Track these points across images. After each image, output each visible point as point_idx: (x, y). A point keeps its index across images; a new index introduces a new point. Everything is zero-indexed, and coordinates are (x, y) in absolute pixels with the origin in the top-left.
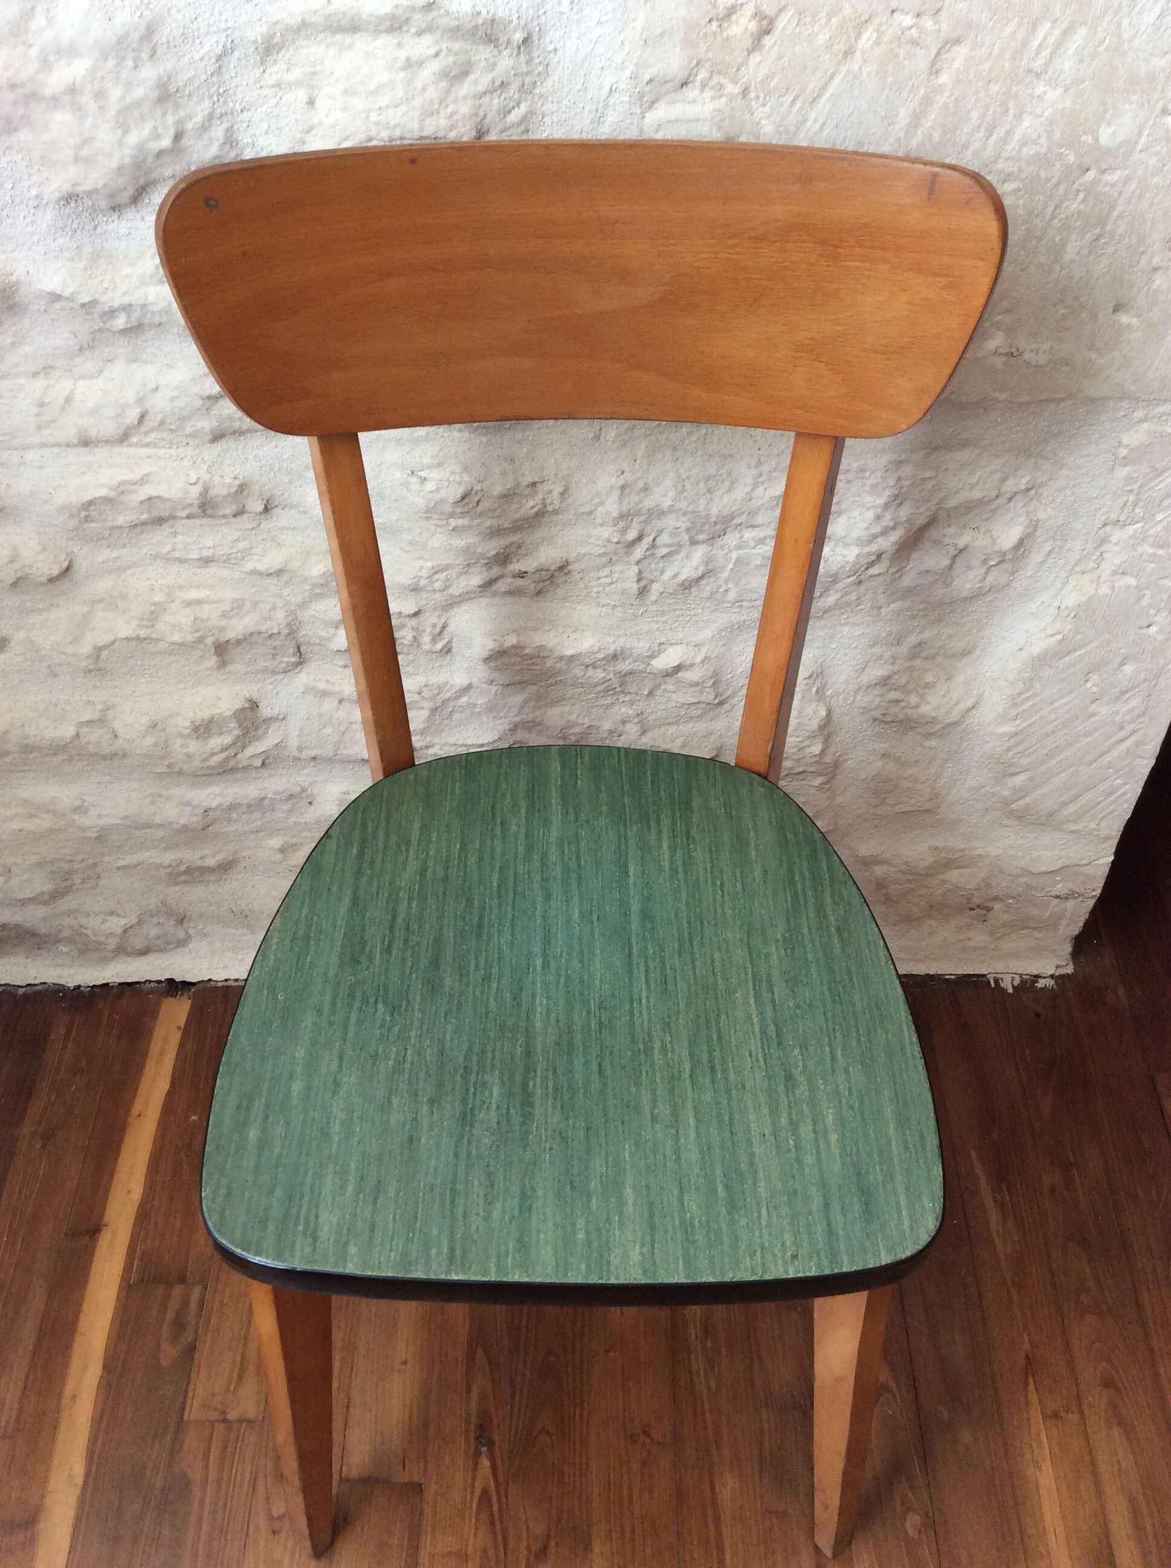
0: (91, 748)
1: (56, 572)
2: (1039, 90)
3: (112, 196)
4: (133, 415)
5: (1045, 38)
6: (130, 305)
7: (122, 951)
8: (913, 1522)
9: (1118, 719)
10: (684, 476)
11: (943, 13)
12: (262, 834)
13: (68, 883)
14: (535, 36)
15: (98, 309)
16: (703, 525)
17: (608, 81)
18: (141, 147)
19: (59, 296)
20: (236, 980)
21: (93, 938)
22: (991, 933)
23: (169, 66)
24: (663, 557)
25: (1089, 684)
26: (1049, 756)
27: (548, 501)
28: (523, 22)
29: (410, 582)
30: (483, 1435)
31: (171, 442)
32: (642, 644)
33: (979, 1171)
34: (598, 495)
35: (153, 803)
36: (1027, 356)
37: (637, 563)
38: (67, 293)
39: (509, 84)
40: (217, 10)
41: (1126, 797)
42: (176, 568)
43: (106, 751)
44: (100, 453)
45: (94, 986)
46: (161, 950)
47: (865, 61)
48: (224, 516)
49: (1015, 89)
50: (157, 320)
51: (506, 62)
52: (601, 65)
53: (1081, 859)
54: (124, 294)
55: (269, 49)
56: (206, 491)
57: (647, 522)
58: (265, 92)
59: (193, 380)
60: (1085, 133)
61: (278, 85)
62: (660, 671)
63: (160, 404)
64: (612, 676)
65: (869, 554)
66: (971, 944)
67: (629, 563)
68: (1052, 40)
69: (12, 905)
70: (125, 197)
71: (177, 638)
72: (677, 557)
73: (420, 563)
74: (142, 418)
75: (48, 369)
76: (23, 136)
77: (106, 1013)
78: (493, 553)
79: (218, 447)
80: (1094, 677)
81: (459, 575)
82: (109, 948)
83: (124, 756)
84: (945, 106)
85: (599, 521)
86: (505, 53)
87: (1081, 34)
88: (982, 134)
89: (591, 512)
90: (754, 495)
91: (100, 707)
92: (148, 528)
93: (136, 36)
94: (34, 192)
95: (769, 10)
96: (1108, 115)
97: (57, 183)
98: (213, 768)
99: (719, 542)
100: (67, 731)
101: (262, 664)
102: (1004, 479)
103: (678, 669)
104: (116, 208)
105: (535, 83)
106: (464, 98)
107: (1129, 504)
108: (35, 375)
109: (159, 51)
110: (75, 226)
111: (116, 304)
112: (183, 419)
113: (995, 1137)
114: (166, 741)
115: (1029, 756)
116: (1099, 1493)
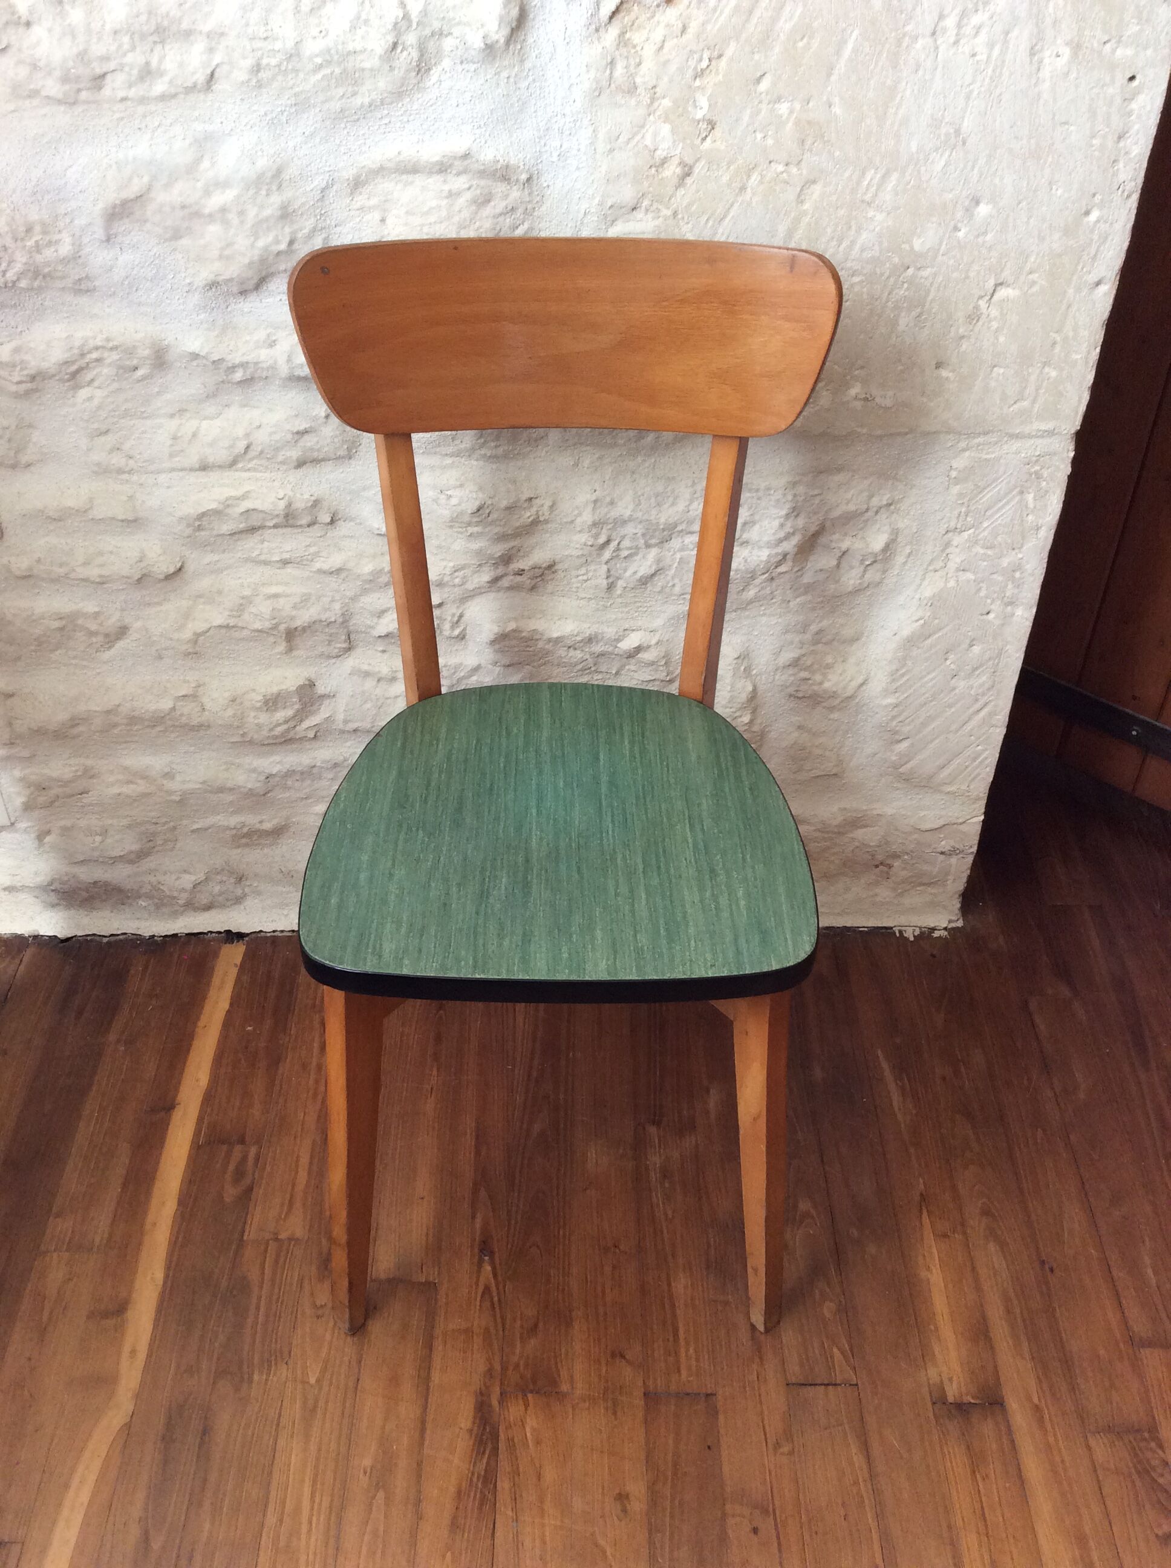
0: (184, 720)
1: (172, 570)
2: (871, 214)
3: (242, 284)
4: (241, 446)
5: (871, 179)
6: (247, 363)
7: (191, 906)
8: (828, 1309)
9: (972, 692)
10: (639, 493)
11: (803, 163)
12: (310, 801)
13: (151, 844)
14: (535, 177)
15: (224, 366)
16: (655, 530)
17: (584, 206)
18: (266, 249)
19: (198, 355)
20: (282, 931)
21: (168, 893)
22: (894, 889)
23: (290, 195)
24: (625, 558)
25: (948, 662)
26: (924, 725)
27: (540, 513)
28: (527, 167)
29: (437, 578)
30: (485, 1247)
31: (267, 468)
32: (610, 630)
33: (885, 1065)
34: (577, 507)
35: (227, 770)
36: (878, 400)
37: (606, 563)
38: (202, 354)
39: (517, 208)
40: (324, 158)
41: (987, 762)
42: (261, 569)
43: (195, 722)
44: (214, 476)
45: (166, 936)
46: (222, 906)
47: (754, 194)
48: (301, 526)
49: (854, 213)
50: (264, 374)
51: (515, 194)
52: (578, 196)
53: (958, 818)
54: (244, 354)
55: (357, 184)
56: (290, 505)
57: (614, 529)
58: (352, 213)
59: (286, 420)
60: (904, 243)
61: (361, 209)
62: (625, 652)
63: (261, 438)
64: (588, 656)
65: (777, 554)
66: (878, 899)
67: (600, 563)
68: (875, 181)
69: (105, 863)
70: (251, 284)
71: (258, 625)
72: (635, 558)
73: (444, 563)
74: (248, 447)
75: (182, 411)
76: (185, 242)
77: (176, 956)
78: (499, 554)
79: (300, 472)
80: (951, 657)
81: (475, 572)
82: (181, 902)
83: (209, 726)
84: (809, 224)
85: (578, 529)
86: (515, 188)
87: (894, 177)
88: (834, 243)
89: (572, 522)
90: (691, 508)
91: (195, 684)
92: (243, 536)
93: (269, 174)
94: (188, 281)
95: (689, 160)
96: (918, 231)
97: (205, 274)
98: (277, 737)
99: (666, 545)
100: (166, 704)
101: (320, 649)
102: (871, 497)
103: (638, 649)
104: (243, 293)
105: (534, 208)
107: (962, 514)
108: (172, 416)
109: (284, 185)
110: (213, 305)
111: (237, 362)
112: (277, 449)
113: (898, 1040)
114: (242, 713)
115: (909, 724)
116: (978, 1288)
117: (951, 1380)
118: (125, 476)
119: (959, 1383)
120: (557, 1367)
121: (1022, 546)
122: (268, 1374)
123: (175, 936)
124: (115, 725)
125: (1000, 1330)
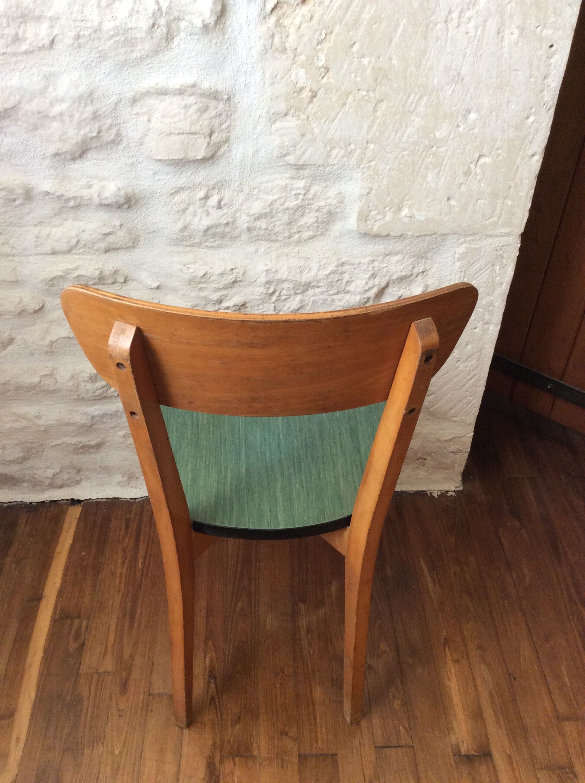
0: (46, 388)
1: (37, 308)
2: (413, 118)
3: (72, 154)
4: (74, 241)
5: (413, 100)
6: (76, 197)
7: (52, 486)
8: (397, 704)
9: (468, 369)
10: (291, 266)
11: (376, 91)
12: (116, 429)
13: (30, 453)
14: (232, 97)
15: (63, 198)
16: (299, 286)
17: (258, 113)
18: (85, 135)
19: (49, 193)
20: (102, 499)
21: (39, 479)
22: (427, 471)
23: (98, 106)
24: (284, 300)
25: (455, 354)
27: (238, 277)
28: (227, 92)
30: (211, 675)
31: (88, 253)
33: (424, 567)
34: (257, 274)
35: (70, 413)
36: (417, 217)
37: (274, 303)
38: (52, 192)
39: (222, 114)
40: (116, 87)
41: (475, 405)
43: (52, 389)
44: (60, 257)
45: (39, 502)
46: (69, 486)
47: (350, 107)
48: (108, 284)
49: (404, 118)
50: (86, 203)
51: (221, 106)
52: (255, 108)
53: (460, 434)
54: (74, 192)
55: (134, 101)
56: (101, 273)
57: (277, 285)
58: (132, 116)
59: (98, 227)
60: (430, 134)
61: (137, 114)
63: (85, 237)
65: (364, 298)
66: (419, 476)
67: (270, 303)
68: (415, 100)
69: (5, 464)
70: (77, 154)
72: (289, 300)
74: (78, 242)
75: (41, 223)
76: (40, 131)
77: (44, 513)
78: (216, 298)
79: (107, 255)
80: (456, 351)
82: (47, 484)
83: (59, 391)
84: (380, 123)
85: (258, 285)
86: (221, 103)
87: (425, 98)
88: (393, 134)
89: (255, 281)
90: (318, 274)
91: (51, 368)
93: (86, 95)
94: (42, 153)
95: (315, 89)
96: (438, 127)
97: (52, 149)
98: (97, 396)
99: (306, 294)
100: (36, 379)
102: (413, 268)
104: (73, 159)
105: (232, 114)
106: (206, 119)
107: (462, 277)
108: (36, 225)
109: (94, 101)
110: (57, 166)
111: (71, 196)
112: (94, 243)
113: (430, 553)
114: (78, 384)
115: (434, 386)
116: (476, 690)
117: (463, 742)
118: (11, 258)
119: (468, 744)
120: (250, 741)
121: (493, 293)
122: (92, 750)
123: (44, 502)
124: (8, 391)
125: (489, 713)
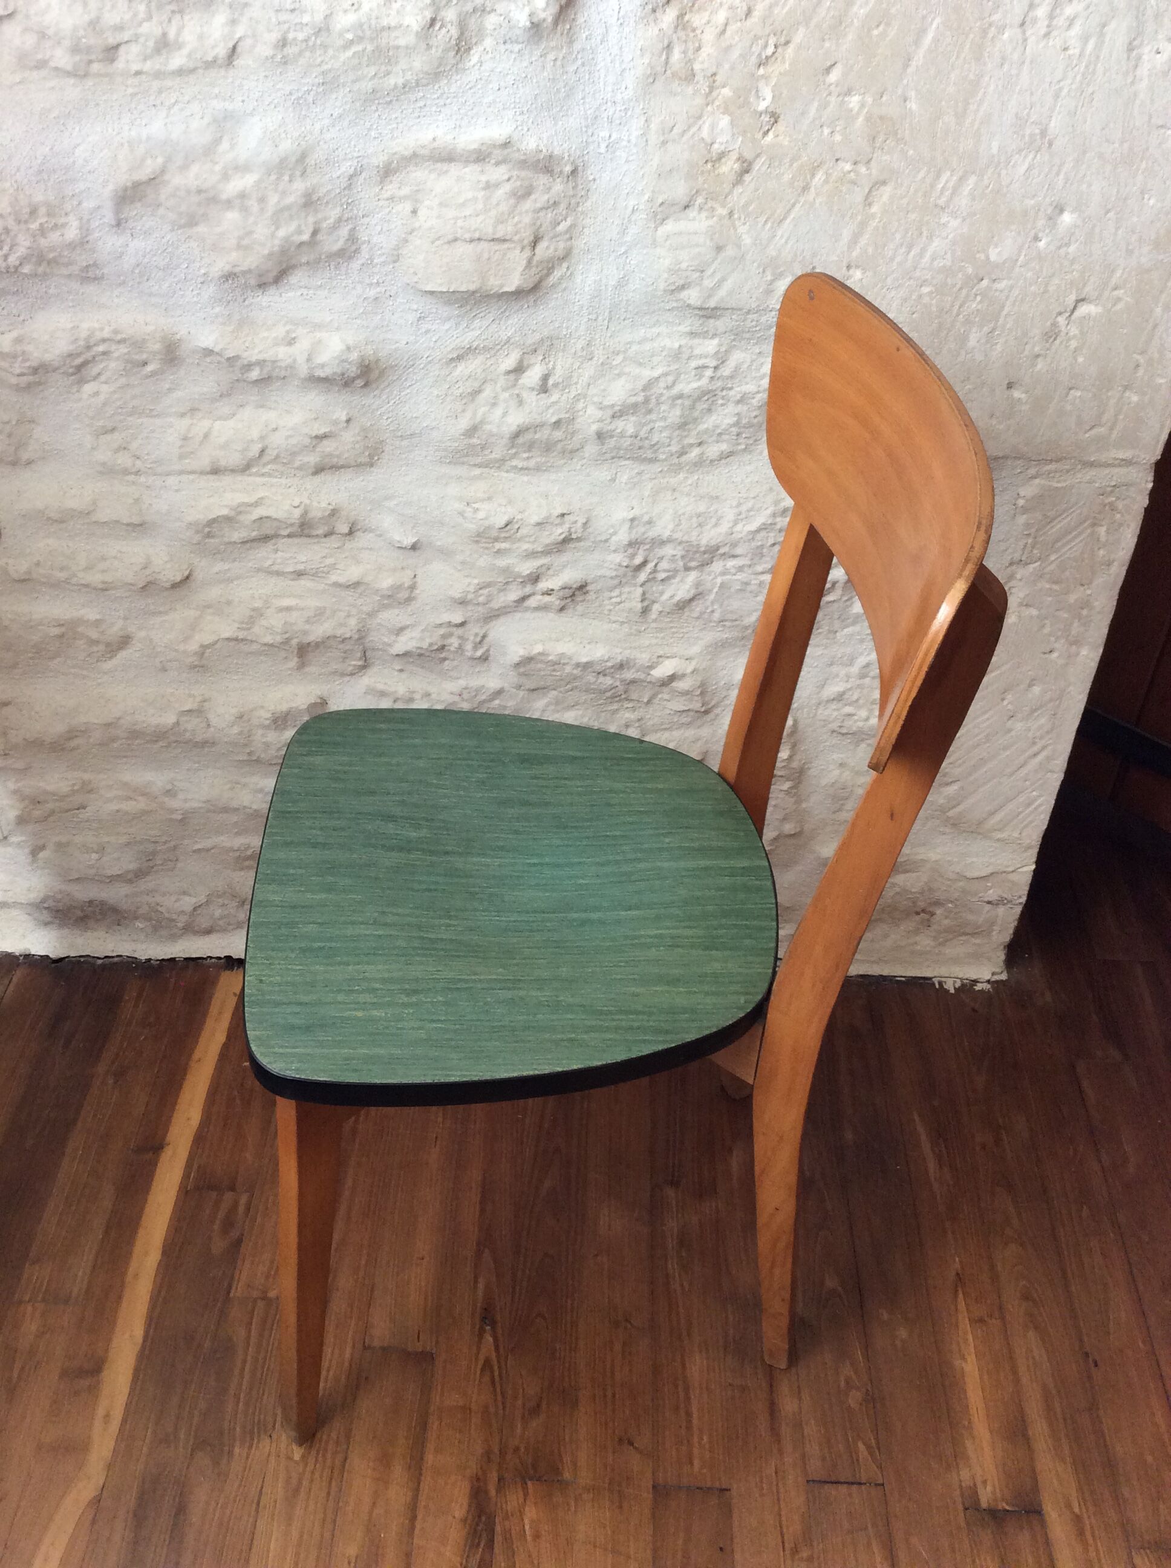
0: (188, 736)
1: (178, 579)
2: (944, 220)
3: (260, 276)
4: (256, 449)
5: (947, 182)
6: (264, 361)
7: (190, 929)
8: (855, 1399)
9: (1030, 735)
10: (680, 512)
11: (873, 162)
13: (151, 864)
14: (580, 169)
15: (239, 363)
16: (696, 552)
17: (632, 202)
18: (286, 239)
19: (212, 351)
21: (167, 915)
22: (935, 938)
23: (315, 181)
24: (662, 580)
25: (1005, 703)
26: (975, 768)
27: (573, 530)
28: (572, 159)
29: (459, 596)
30: (487, 1316)
31: (282, 474)
32: (644, 656)
33: (921, 1129)
34: (612, 526)
35: (232, 789)
37: (642, 585)
38: (216, 350)
39: (559, 203)
40: (353, 144)
41: (1043, 808)
42: (273, 580)
43: (198, 739)
44: (227, 480)
45: (163, 960)
46: (224, 930)
47: (817, 194)
48: (317, 536)
49: (926, 219)
50: (283, 373)
51: (558, 187)
52: (627, 191)
53: (1007, 867)
54: (260, 352)
55: (387, 172)
56: (306, 512)
57: (651, 549)
58: (381, 203)
59: (304, 423)
60: (978, 252)
61: (391, 199)
62: (658, 680)
63: (278, 441)
64: (618, 683)
66: (918, 947)
67: (635, 585)
68: (951, 184)
69: (101, 882)
70: (270, 277)
71: (268, 639)
72: (673, 581)
73: (468, 580)
74: (262, 451)
75: (193, 410)
76: (201, 229)
77: (173, 980)
78: (528, 572)
79: (318, 479)
80: (1009, 697)
81: (500, 591)
82: (180, 925)
83: (214, 743)
84: (877, 228)
85: (613, 548)
86: (558, 180)
87: (972, 180)
88: (903, 250)
89: (606, 541)
90: (735, 529)
91: (199, 699)
92: (255, 544)
93: (294, 159)
94: (203, 271)
95: (748, 155)
96: (995, 239)
97: (221, 264)
99: (707, 569)
100: (170, 719)
101: (334, 666)
103: (673, 678)
104: (262, 286)
105: (578, 203)
106: (527, 212)
107: (1028, 546)
108: (183, 415)
109: (308, 170)
110: (229, 298)
111: (253, 359)
112: (294, 454)
113: (936, 1103)
114: (249, 731)
115: (960, 766)
116: (1017, 1381)
117: (985, 1482)
118: (131, 478)
119: (994, 1486)
120: (559, 1450)
121: (1091, 583)
122: (250, 1447)
123: (172, 960)
124: (114, 740)
125: (1039, 1428)
